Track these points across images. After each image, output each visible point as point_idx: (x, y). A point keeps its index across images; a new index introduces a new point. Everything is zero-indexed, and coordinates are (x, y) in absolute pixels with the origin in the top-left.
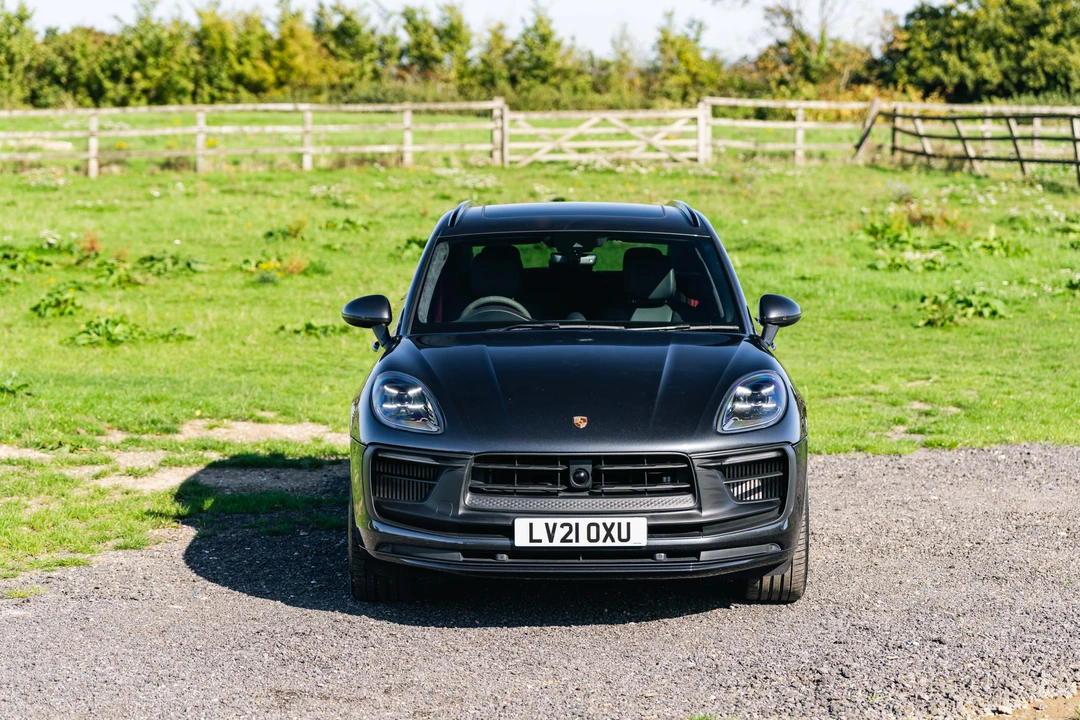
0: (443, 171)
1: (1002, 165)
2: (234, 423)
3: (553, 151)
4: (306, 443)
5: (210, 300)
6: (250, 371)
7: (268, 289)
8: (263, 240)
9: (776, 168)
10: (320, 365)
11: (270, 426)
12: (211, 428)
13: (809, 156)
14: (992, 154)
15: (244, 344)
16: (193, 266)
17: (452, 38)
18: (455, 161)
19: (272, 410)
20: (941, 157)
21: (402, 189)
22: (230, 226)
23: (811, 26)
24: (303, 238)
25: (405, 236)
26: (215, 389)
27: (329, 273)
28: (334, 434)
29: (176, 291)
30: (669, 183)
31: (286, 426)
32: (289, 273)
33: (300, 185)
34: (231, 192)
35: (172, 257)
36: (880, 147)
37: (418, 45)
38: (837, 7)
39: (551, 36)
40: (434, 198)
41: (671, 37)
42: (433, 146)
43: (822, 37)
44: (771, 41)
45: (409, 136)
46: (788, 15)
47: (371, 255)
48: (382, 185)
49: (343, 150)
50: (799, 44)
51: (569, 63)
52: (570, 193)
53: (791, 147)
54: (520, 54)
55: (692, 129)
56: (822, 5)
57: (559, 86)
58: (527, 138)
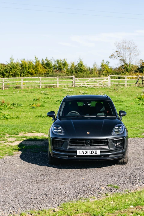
0: (64, 88)
2: (28, 133)
3: (83, 85)
5: (24, 111)
7: (34, 109)
8: (33, 101)
9: (122, 87)
10: (43, 123)
12: (24, 134)
13: (128, 85)
15: (30, 119)
16: (21, 105)
18: (66, 87)
21: (57, 92)
22: (27, 98)
23: (128, 62)
24: (40, 100)
25: (57, 99)
26: (25, 127)
27: (44, 106)
29: (18, 110)
30: (103, 90)
32: (37, 106)
33: (39, 91)
34: (27, 92)
35: (17, 104)
36: (140, 84)
37: (59, 66)
38: (132, 59)
39: (83, 64)
40: (62, 93)
41: (104, 64)
42: (62, 84)
43: (130, 64)
44: (121, 65)
45: (58, 82)
46: (123, 60)
47: (52, 103)
48: (53, 91)
49: (47, 85)
50: (126, 65)
51: (86, 69)
52: (86, 92)
53: (125, 83)
54: (77, 68)
55: (107, 81)
56: (130, 59)
57: (84, 73)
58: (79, 82)
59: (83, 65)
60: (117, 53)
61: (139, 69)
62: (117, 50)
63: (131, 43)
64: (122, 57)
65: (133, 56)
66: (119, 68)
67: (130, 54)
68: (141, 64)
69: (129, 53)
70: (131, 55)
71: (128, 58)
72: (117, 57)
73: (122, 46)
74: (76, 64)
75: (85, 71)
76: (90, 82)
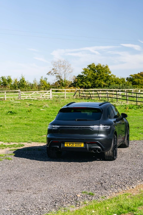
0: (11, 101)
1: (96, 98)
3: (28, 98)
9: (62, 99)
13: (67, 97)
14: (94, 96)
17: (9, 81)
18: (13, 99)
20: (87, 97)
21: (5, 104)
23: (63, 78)
25: (8, 111)
30: (47, 102)
36: (77, 96)
37: (4, 82)
38: (67, 76)
39: (24, 80)
40: (11, 105)
41: (42, 80)
42: (9, 97)
43: (65, 80)
44: (57, 81)
45: (5, 96)
46: (59, 77)
47: (3, 114)
48: (2, 103)
50: (61, 81)
51: (27, 85)
52: (32, 104)
53: (64, 96)
54: (19, 83)
55: (49, 93)
56: (65, 75)
57: (25, 88)
58: (24, 95)
59: (25, 81)
60: (53, 70)
61: (72, 84)
62: (54, 68)
63: (66, 62)
64: (58, 74)
65: (68, 73)
66: (56, 83)
67: (65, 71)
68: (75, 80)
69: (64, 71)
70: (66, 72)
71: (64, 75)
72: (54, 74)
73: (58, 64)
74: (19, 80)
75: (26, 86)
76: (34, 95)
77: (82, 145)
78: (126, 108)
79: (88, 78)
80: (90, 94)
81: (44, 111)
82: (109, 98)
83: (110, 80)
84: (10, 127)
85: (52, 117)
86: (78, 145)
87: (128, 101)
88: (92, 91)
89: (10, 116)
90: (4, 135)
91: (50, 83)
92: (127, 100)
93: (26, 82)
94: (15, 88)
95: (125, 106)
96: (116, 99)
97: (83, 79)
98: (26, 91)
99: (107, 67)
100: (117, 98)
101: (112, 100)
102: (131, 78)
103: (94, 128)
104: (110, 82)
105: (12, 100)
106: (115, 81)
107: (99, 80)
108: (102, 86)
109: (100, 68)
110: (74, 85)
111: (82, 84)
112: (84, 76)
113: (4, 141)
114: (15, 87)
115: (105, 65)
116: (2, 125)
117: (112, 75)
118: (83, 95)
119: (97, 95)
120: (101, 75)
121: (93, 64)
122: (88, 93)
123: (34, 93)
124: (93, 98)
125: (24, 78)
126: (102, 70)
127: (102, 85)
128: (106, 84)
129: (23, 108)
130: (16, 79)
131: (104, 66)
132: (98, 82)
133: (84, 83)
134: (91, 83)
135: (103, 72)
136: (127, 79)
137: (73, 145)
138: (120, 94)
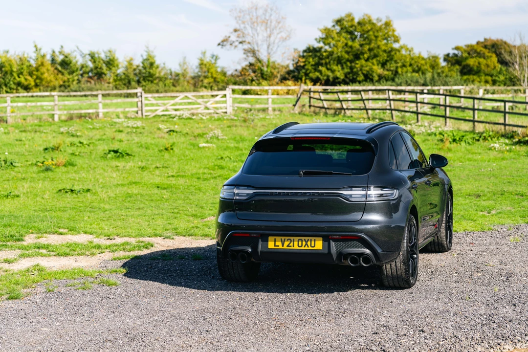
0: (117, 120)
1: (357, 112)
2: (49, 235)
3: (163, 111)
4: (86, 243)
5: (24, 179)
6: (49, 211)
7: (50, 174)
8: (43, 152)
9: (261, 115)
10: (80, 207)
11: (66, 236)
12: (39, 238)
13: (274, 110)
14: (352, 107)
15: (43, 198)
16: (14, 164)
17: (111, 65)
18: (121, 116)
19: (65, 228)
20: (331, 109)
21: (100, 128)
22: (27, 146)
23: (263, 56)
24: (61, 151)
25: (107, 148)
26: (35, 219)
27: (76, 165)
28: (97, 239)
29: (7, 175)
30: (217, 123)
31: (73, 236)
32: (57, 165)
33: (54, 127)
34: (25, 131)
35: (4, 161)
36: (304, 106)
37: (96, 68)
38: (274, 49)
39: (154, 62)
40: (116, 131)
41: (205, 62)
42: (111, 110)
43: (268, 61)
44: (247, 63)
45: (101, 105)
46: (253, 52)
47: (93, 157)
48: (91, 127)
49: (72, 112)
50: (259, 64)
51: (162, 74)
52: (176, 128)
53: (266, 106)
54: (140, 70)
55: (224, 99)
56: (268, 47)
57: (157, 84)
58: (152, 105)
59: (155, 65)
60: (236, 34)
61: (289, 72)
62: (238, 27)
63: (272, 10)
64: (249, 43)
65: (277, 41)
66: (244, 69)
67: (270, 36)
68: (296, 61)
69: (265, 35)
70: (272, 39)
71: (265, 47)
72: (237, 43)
73: (248, 17)
74: (138, 62)
75: (160, 79)
76: (180, 104)
77: (319, 245)
78: (442, 140)
79: (335, 56)
80: (341, 101)
81: (209, 148)
82: (394, 112)
83: (396, 62)
84: (112, 195)
85: (231, 166)
86: (306, 244)
87: (448, 120)
88: (347, 92)
89: (115, 163)
90: (96, 216)
91: (225, 70)
92: (445, 117)
93: (158, 67)
94: (128, 84)
95: (440, 134)
96: (415, 116)
97: (322, 59)
98: (157, 92)
99: (387, 24)
100: (417, 113)
101: (403, 117)
102: (456, 55)
103: (351, 195)
104: (397, 67)
105: (118, 117)
106: (411, 65)
107: (367, 60)
108: (376, 78)
109: (369, 28)
110: (295, 75)
111: (317, 74)
112: (323, 50)
113: (96, 233)
114: (127, 81)
115: (384, 20)
116: (90, 187)
117: (401, 47)
118: (321, 105)
119: (360, 104)
120: (372, 45)
121: (349, 15)
122: (335, 97)
123: (183, 99)
124: (350, 111)
125: (152, 54)
126: (376, 34)
127: (374, 75)
128: (386, 73)
129: (149, 140)
130: (131, 60)
131: (379, 20)
132: (362, 66)
133: (323, 69)
134: (343, 69)
135: (376, 37)
136: (447, 58)
137: (291, 244)
138: (426, 101)
